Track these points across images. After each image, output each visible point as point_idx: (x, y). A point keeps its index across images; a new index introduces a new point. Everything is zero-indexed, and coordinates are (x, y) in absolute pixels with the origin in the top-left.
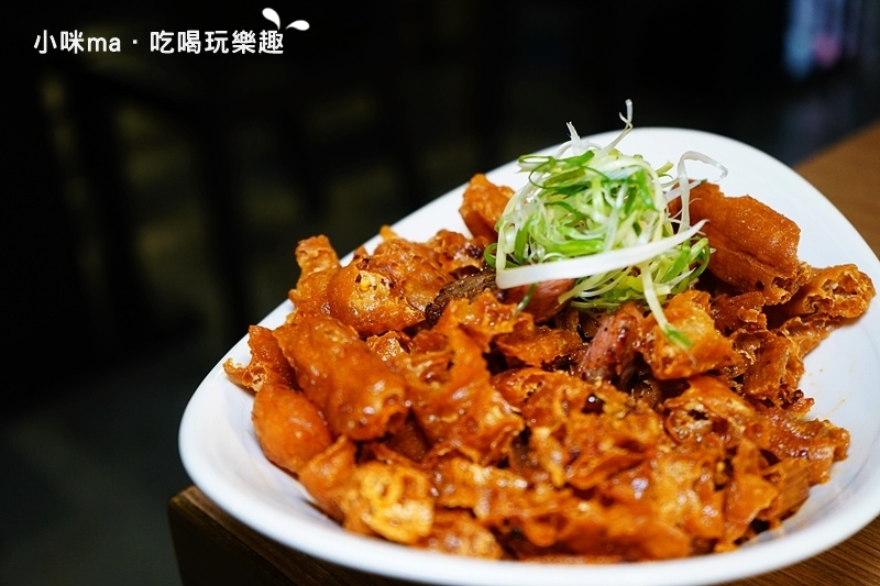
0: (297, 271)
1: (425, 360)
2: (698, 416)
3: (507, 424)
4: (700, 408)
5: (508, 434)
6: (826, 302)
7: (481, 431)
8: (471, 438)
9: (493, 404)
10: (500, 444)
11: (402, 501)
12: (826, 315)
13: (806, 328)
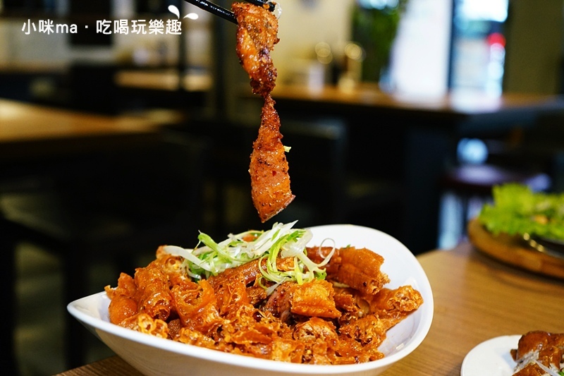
0: (155, 258)
1: (189, 293)
2: (309, 333)
3: (216, 322)
4: (310, 329)
5: (216, 326)
6: (398, 303)
7: (204, 324)
8: (199, 327)
9: (211, 312)
10: (212, 330)
11: (154, 333)
12: (399, 311)
13: (389, 317)
